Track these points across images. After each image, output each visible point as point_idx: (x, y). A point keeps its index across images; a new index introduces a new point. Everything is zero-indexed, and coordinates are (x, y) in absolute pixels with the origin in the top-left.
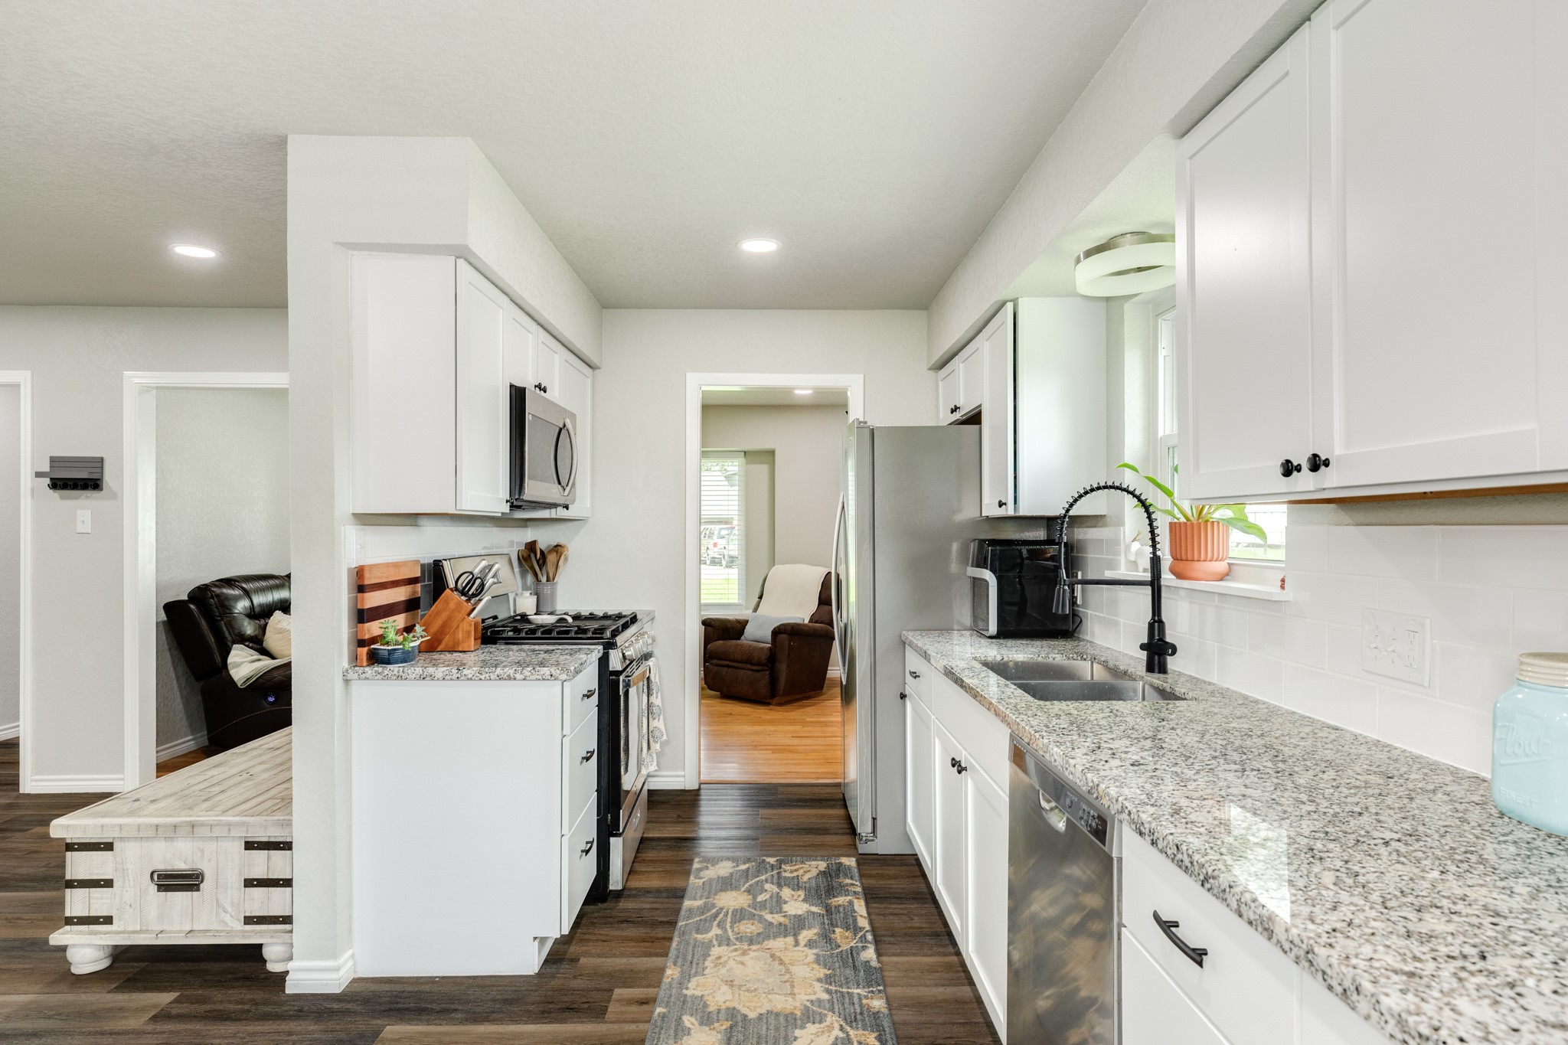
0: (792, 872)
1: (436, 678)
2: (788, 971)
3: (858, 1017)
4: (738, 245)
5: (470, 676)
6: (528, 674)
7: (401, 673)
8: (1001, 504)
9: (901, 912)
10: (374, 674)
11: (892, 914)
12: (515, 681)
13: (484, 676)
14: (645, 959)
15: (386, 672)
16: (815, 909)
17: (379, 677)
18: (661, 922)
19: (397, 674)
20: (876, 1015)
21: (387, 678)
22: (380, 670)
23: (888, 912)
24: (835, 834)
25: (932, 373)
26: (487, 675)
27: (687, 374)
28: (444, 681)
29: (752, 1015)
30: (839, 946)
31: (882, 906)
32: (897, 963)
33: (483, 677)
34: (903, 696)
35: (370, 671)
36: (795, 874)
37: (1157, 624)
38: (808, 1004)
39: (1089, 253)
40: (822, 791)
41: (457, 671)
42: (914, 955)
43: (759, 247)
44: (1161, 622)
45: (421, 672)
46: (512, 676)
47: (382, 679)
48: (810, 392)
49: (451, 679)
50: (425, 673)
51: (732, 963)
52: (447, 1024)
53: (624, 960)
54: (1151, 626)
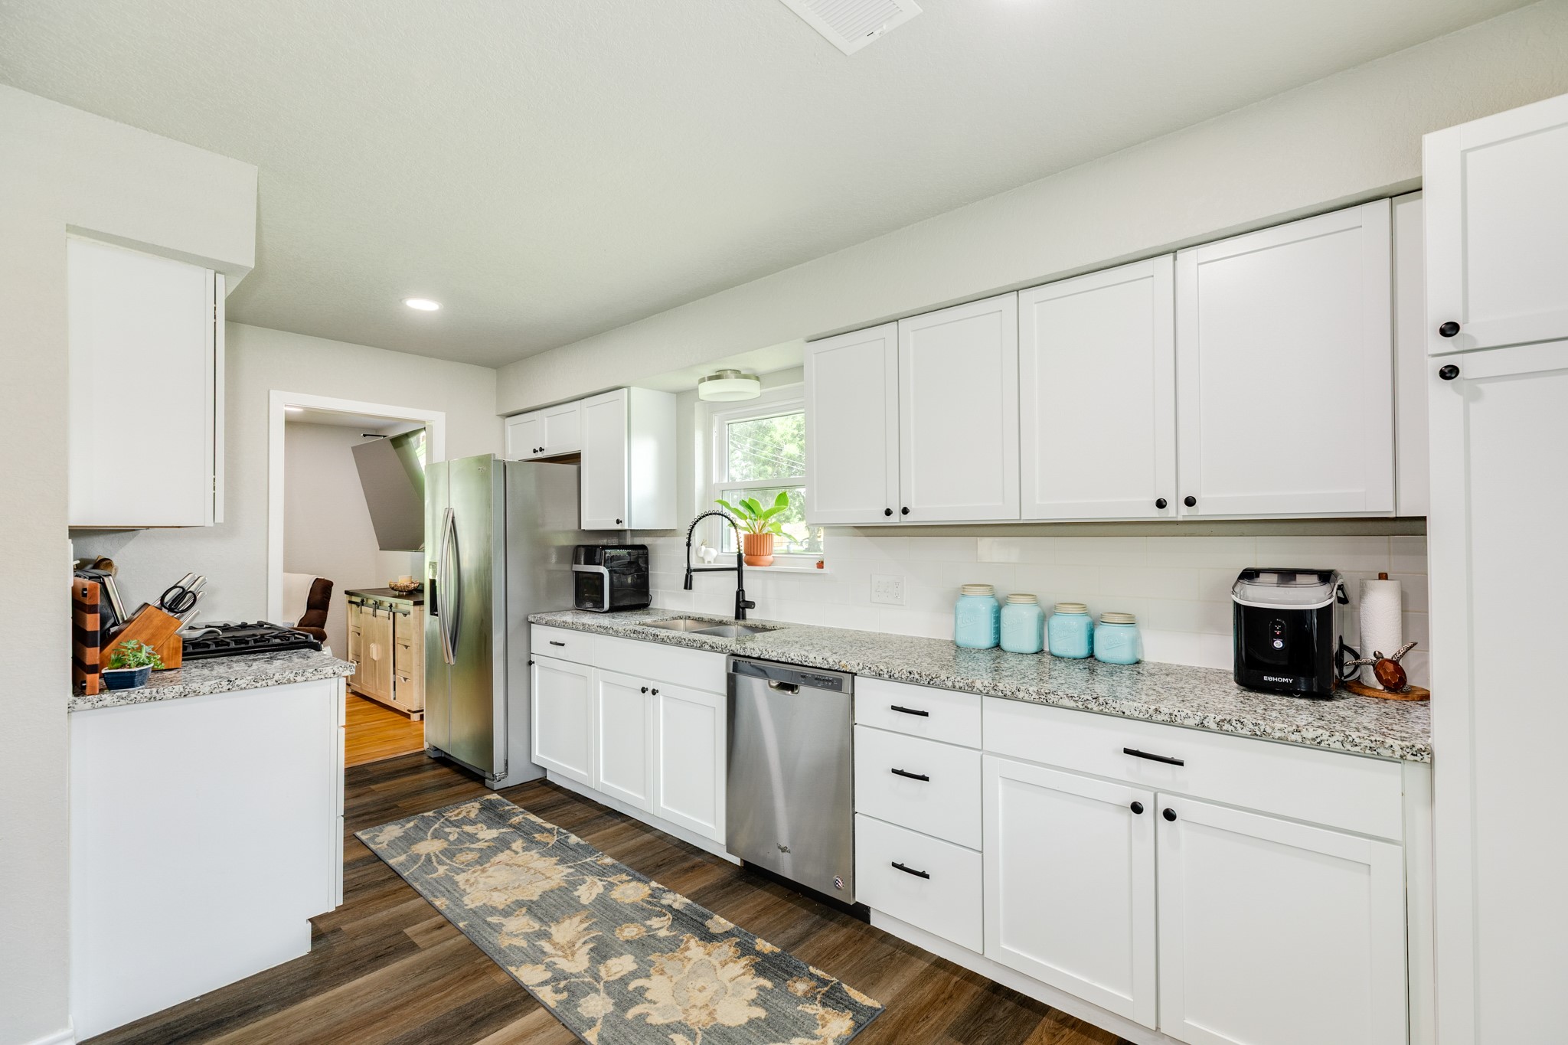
0: (456, 816)
1: (201, 693)
2: (529, 869)
3: (605, 871)
4: (403, 302)
5: (244, 686)
6: (309, 675)
7: (154, 694)
8: (618, 522)
9: (564, 813)
10: (116, 700)
11: (559, 816)
12: (295, 684)
13: (260, 683)
14: (404, 905)
15: (133, 696)
16: (504, 830)
17: (123, 702)
18: (383, 880)
19: (149, 696)
20: (613, 865)
21: (136, 701)
22: (124, 694)
23: (555, 816)
24: (456, 785)
25: (500, 419)
26: (264, 682)
27: (271, 392)
28: (212, 695)
29: (535, 898)
30: (548, 843)
31: (548, 814)
32: (593, 838)
33: (258, 685)
34: (530, 663)
35: (108, 697)
36: (460, 816)
37: (740, 592)
38: (564, 878)
39: (711, 378)
40: (410, 761)
41: (227, 683)
42: (598, 831)
43: (423, 305)
44: (743, 591)
45: (182, 690)
46: (292, 679)
47: (128, 704)
48: (301, 410)
49: (220, 692)
50: (187, 690)
51: (482, 880)
52: (264, 1018)
53: (385, 913)
54: (738, 594)
